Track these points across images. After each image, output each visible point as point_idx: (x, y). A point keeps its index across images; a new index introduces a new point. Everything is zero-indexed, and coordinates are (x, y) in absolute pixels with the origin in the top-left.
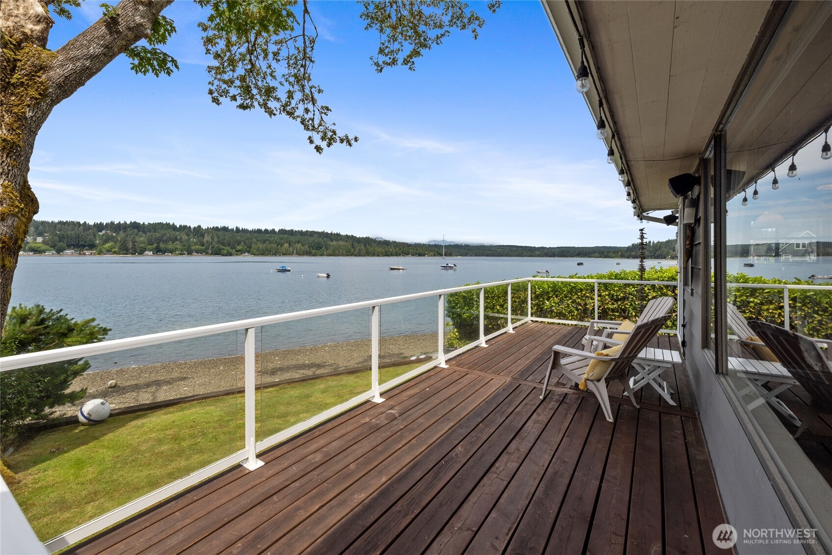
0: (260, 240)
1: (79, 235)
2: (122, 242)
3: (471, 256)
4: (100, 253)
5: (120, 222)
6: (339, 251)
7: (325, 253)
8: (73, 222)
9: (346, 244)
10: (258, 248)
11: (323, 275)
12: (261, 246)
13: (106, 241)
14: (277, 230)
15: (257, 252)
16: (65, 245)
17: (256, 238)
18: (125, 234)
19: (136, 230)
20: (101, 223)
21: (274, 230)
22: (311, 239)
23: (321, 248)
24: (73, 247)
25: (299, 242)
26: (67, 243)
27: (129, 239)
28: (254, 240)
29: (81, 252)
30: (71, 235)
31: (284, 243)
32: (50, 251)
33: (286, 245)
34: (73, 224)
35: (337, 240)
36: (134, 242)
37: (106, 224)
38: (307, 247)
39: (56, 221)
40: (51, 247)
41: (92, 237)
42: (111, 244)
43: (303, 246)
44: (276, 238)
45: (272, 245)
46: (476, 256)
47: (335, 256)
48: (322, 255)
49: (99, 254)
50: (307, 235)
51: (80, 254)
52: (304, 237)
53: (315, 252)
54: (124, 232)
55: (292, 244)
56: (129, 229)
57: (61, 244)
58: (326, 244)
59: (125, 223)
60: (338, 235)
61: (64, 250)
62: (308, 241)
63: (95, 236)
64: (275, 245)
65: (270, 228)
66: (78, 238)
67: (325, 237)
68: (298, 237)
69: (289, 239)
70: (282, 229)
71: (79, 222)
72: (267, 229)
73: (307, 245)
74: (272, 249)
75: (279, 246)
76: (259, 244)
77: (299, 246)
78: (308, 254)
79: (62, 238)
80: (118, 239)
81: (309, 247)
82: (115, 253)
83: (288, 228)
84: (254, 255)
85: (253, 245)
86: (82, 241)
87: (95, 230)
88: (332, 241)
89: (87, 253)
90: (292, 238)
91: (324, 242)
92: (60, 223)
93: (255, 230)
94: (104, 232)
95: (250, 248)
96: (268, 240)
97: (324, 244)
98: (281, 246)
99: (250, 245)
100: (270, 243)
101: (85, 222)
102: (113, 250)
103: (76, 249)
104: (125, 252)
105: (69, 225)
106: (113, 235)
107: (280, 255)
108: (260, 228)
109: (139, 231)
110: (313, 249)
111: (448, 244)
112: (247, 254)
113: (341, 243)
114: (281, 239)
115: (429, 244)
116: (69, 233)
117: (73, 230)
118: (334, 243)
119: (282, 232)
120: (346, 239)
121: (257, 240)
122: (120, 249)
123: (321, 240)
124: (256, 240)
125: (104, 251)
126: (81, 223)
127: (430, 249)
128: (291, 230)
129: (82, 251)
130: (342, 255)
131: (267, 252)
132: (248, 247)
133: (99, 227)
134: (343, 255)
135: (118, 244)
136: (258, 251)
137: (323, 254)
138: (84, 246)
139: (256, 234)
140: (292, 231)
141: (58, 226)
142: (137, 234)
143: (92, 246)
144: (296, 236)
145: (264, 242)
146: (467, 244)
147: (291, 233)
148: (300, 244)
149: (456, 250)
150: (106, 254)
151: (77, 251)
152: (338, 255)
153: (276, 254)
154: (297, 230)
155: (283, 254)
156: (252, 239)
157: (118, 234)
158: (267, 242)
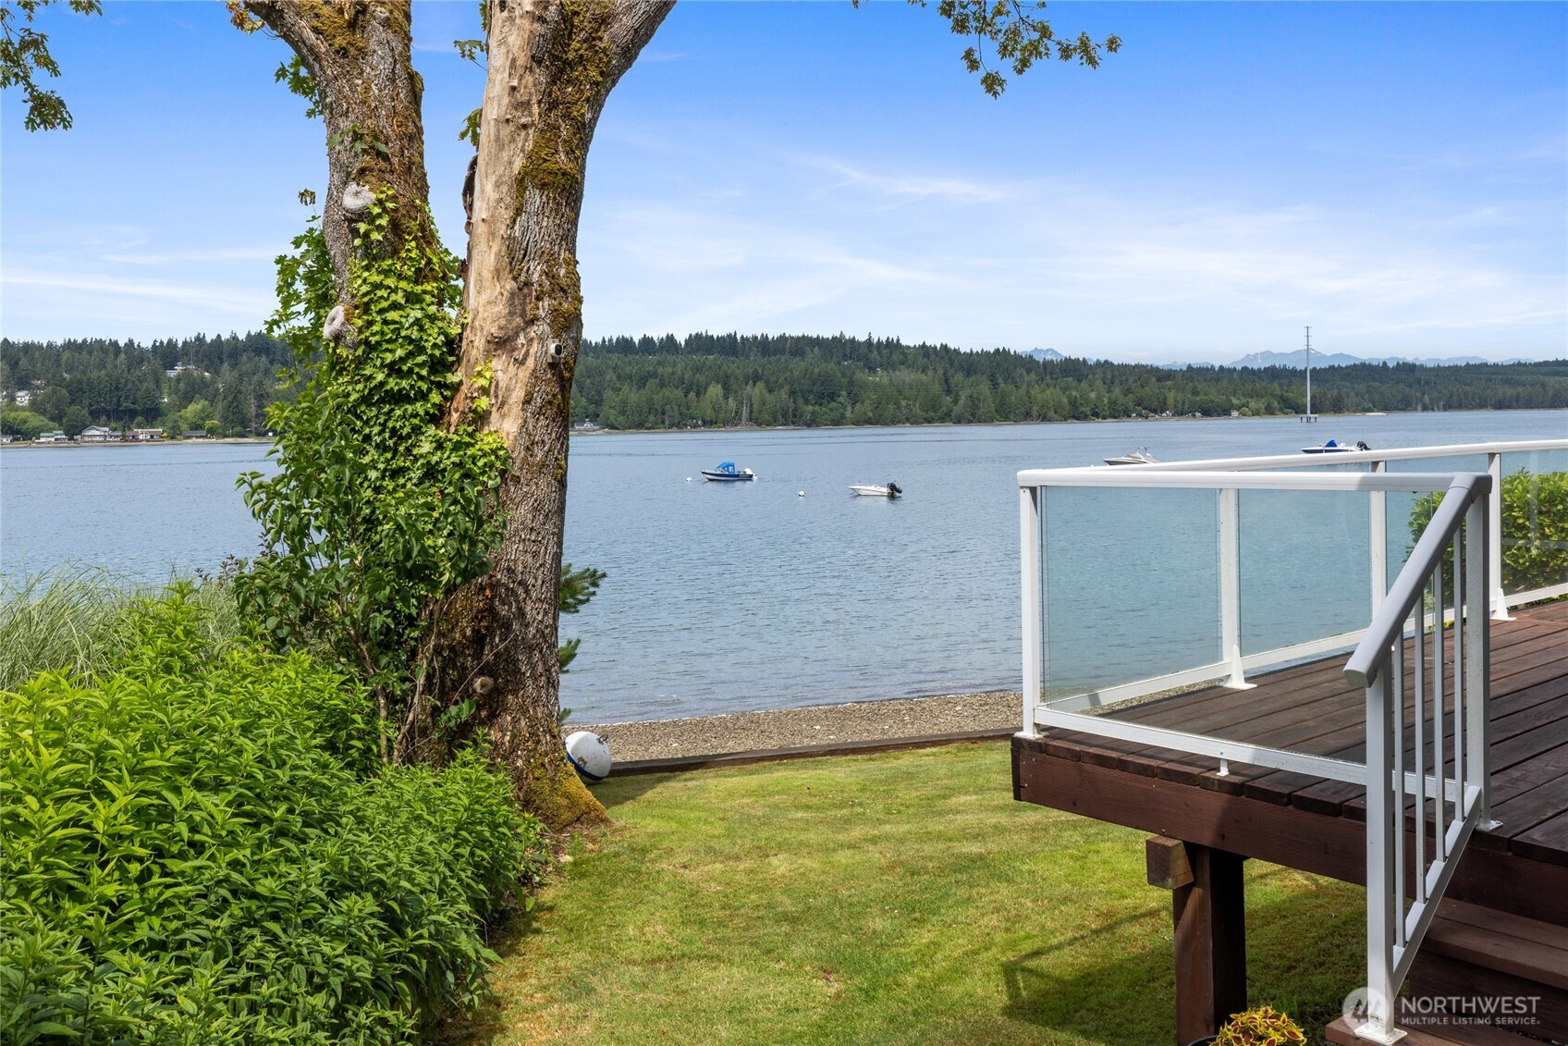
0: (630, 377)
1: (118, 382)
2: (230, 399)
3: (1425, 409)
4: (174, 434)
5: (219, 336)
6: (897, 404)
7: (848, 414)
8: (100, 342)
9: (923, 377)
10: (625, 402)
11: (873, 488)
12: (633, 396)
13: (187, 398)
14: (681, 338)
15: (621, 418)
17: (614, 369)
18: (236, 374)
19: (264, 358)
20: (170, 341)
21: (671, 338)
22: (798, 366)
23: (833, 396)
24: (104, 418)
25: (756, 378)
27: (247, 387)
28: (610, 376)
29: (128, 433)
31: (708, 384)
33: (715, 391)
34: (101, 348)
35: (889, 365)
36: (262, 395)
37: (185, 343)
38: (784, 394)
41: (152, 386)
42: (200, 407)
43: (770, 391)
44: (679, 367)
45: (667, 391)
46: (1448, 407)
47: (885, 424)
48: (838, 422)
49: (173, 438)
50: (783, 353)
51: (124, 439)
52: (773, 358)
53: (813, 413)
54: (234, 366)
55: (735, 387)
56: (244, 358)
58: (851, 383)
59: (235, 338)
60: (893, 346)
62: (788, 374)
63: (157, 382)
64: (679, 393)
65: (657, 334)
66: (117, 388)
67: (845, 357)
68: (755, 362)
69: (725, 367)
70: (698, 336)
71: (116, 342)
72: (649, 335)
73: (787, 388)
74: (667, 408)
75: (692, 395)
76: (626, 389)
77: (757, 391)
78: (791, 418)
80: (217, 389)
81: (792, 393)
82: (212, 432)
83: (717, 331)
84: (612, 427)
85: (608, 394)
86: (127, 398)
87: (157, 363)
88: (872, 370)
89: (142, 434)
90: (734, 366)
91: (844, 375)
93: (610, 340)
94: (179, 368)
95: (598, 403)
96: (655, 375)
97: (844, 381)
98: (698, 394)
99: (599, 393)
100: (662, 385)
101: (131, 342)
102: (209, 423)
103: (113, 425)
104: (239, 429)
106: (203, 378)
107: (696, 426)
108: (627, 336)
109: (272, 362)
110: (807, 402)
111: (1324, 365)
112: (588, 425)
113: (906, 376)
114: (697, 369)
115: (1245, 369)
116: (94, 375)
117: (102, 366)
118: (881, 377)
119: (701, 343)
120: (922, 361)
121: (619, 378)
122: (224, 418)
123: (831, 366)
124: (615, 378)
125: (184, 427)
126: (122, 344)
127: (1249, 387)
128: (729, 336)
129: (130, 429)
130: (908, 420)
131: (652, 418)
132: (590, 401)
133: (167, 353)
134: (913, 420)
135: (220, 406)
136: (623, 412)
137: (843, 417)
138: (132, 414)
139: (614, 357)
140: (732, 338)
142: (267, 372)
143: (152, 414)
144: (747, 357)
145: (642, 382)
146: (1410, 359)
147: (729, 346)
148: (760, 384)
149: (1361, 387)
150: (189, 437)
151: (115, 430)
152: (893, 422)
153: (682, 421)
154: (749, 334)
155: (705, 423)
156: (601, 374)
157: (217, 372)
158: (652, 383)
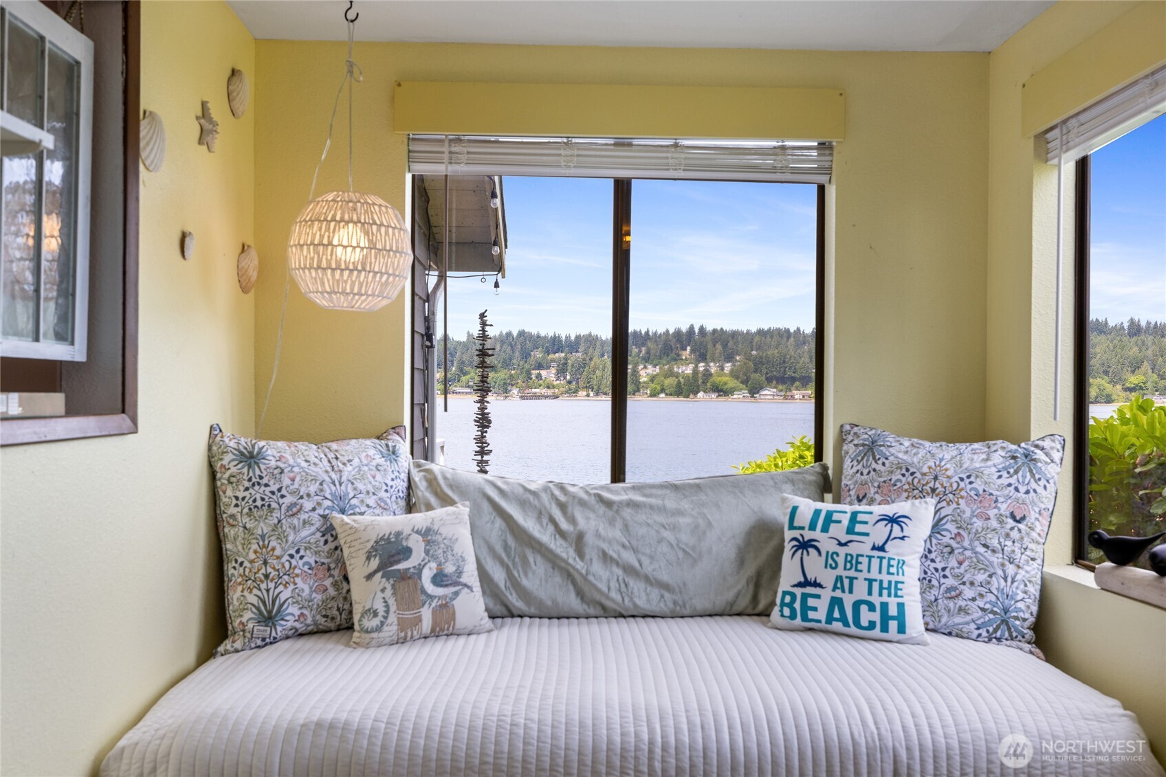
16: (763, 378)
26: (767, 373)
30: (774, 358)
32: (740, 390)
39: (754, 330)
40: (742, 382)
57: (757, 375)
61: (761, 388)
79: (758, 364)
92: (761, 332)
105: (772, 337)
141: (757, 339)
